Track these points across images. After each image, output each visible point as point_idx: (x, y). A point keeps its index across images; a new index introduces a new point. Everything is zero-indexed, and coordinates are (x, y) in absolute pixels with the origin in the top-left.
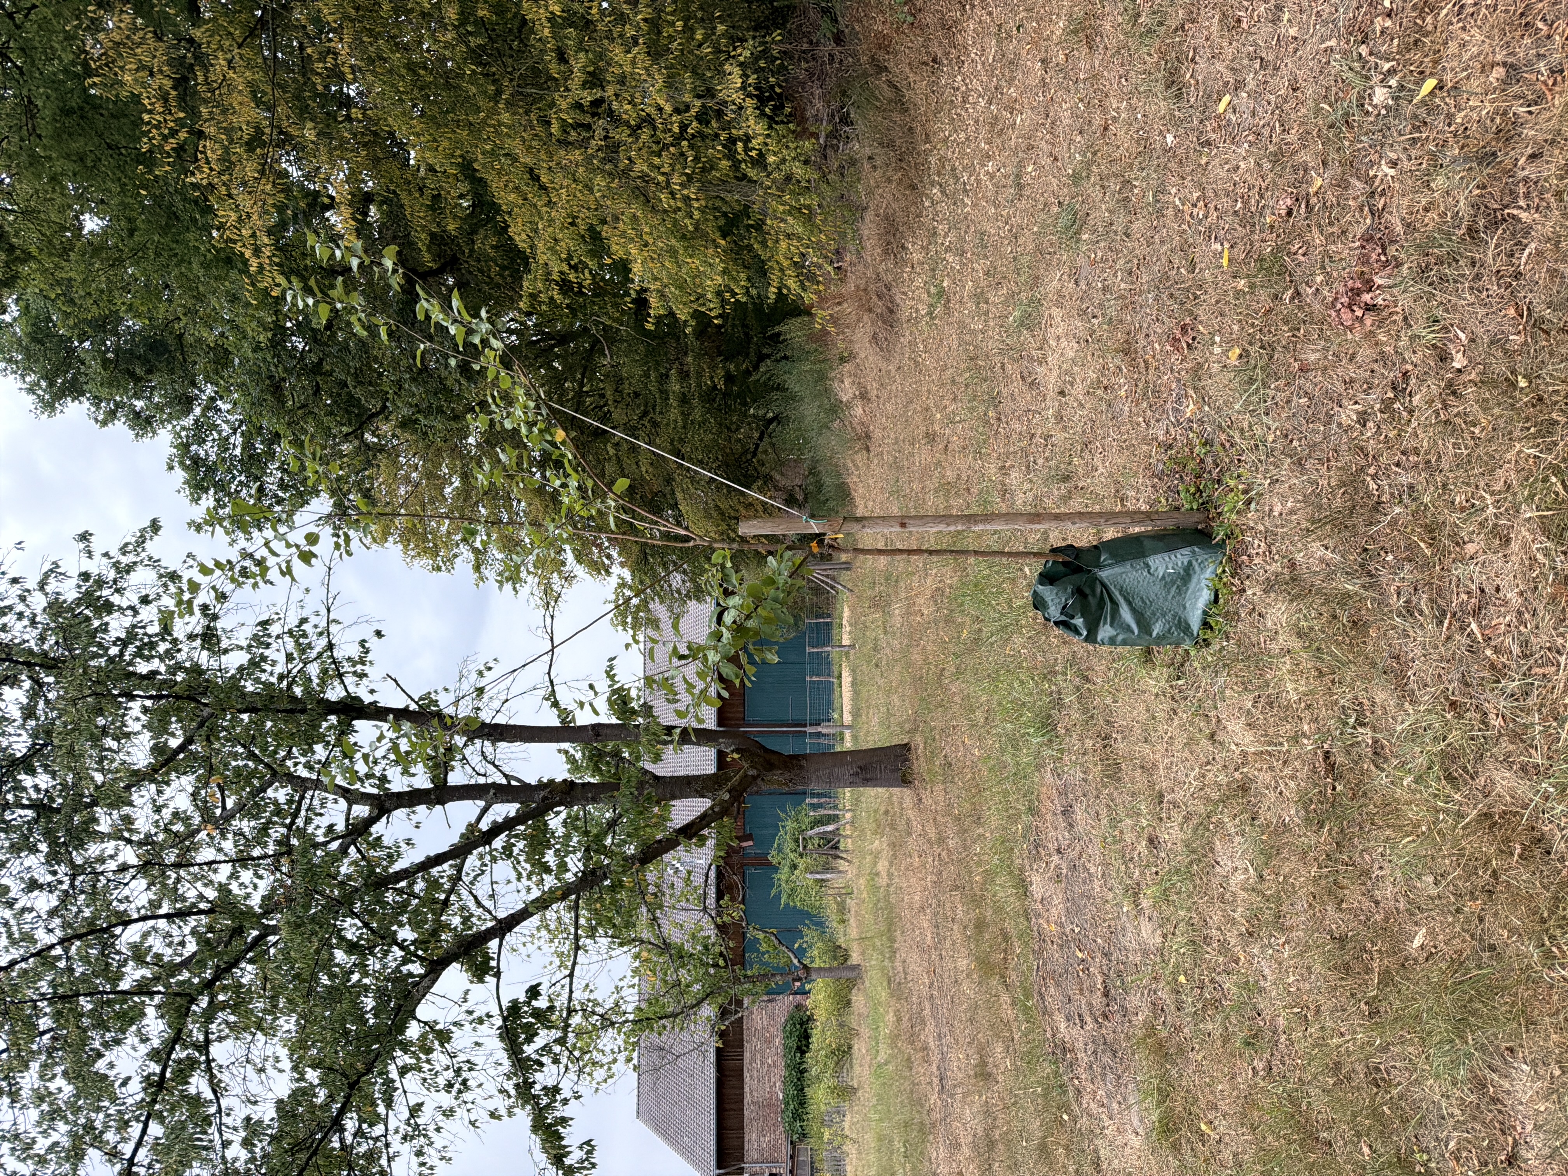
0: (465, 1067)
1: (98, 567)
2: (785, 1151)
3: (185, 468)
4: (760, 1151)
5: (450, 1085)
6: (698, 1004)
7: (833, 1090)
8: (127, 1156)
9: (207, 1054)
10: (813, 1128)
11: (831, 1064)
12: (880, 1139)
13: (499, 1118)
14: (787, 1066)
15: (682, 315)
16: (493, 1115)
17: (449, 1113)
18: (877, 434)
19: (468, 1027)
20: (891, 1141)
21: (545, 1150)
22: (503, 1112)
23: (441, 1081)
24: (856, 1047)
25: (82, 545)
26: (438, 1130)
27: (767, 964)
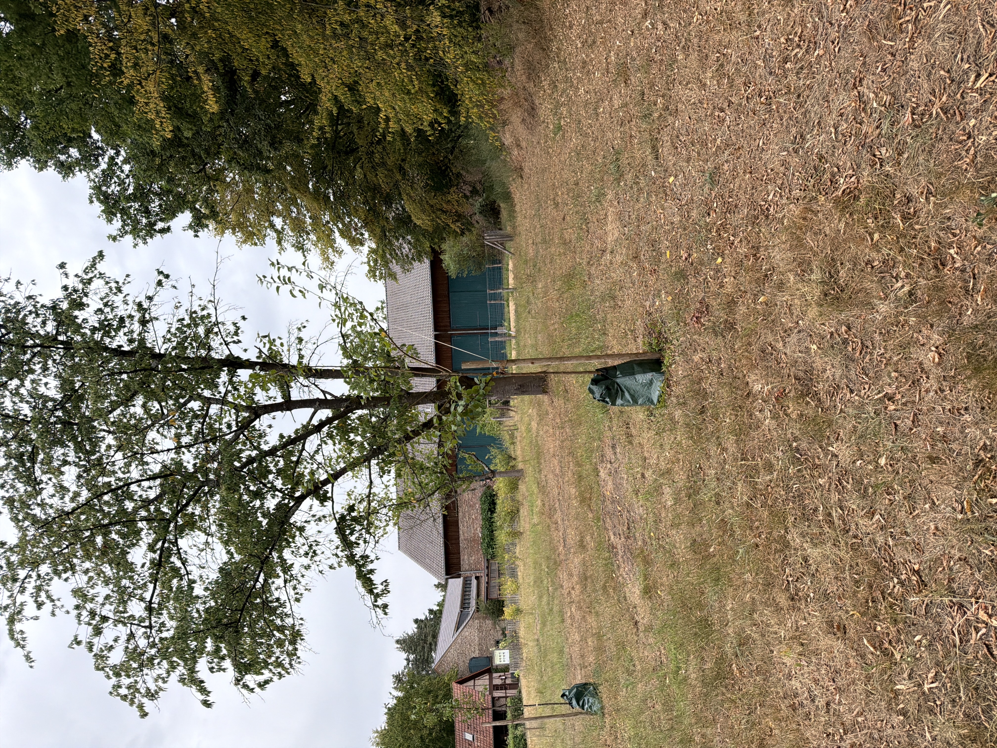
0: (314, 544)
1: (73, 282)
2: (483, 564)
3: (101, 202)
4: (470, 564)
5: (307, 554)
6: (433, 493)
7: (509, 534)
8: (148, 599)
9: (177, 546)
10: (499, 552)
11: (508, 519)
12: (535, 563)
13: (334, 568)
14: (483, 519)
15: (409, 129)
16: (331, 567)
17: (308, 567)
18: (526, 170)
19: (312, 522)
20: (541, 565)
21: (364, 587)
22: (336, 565)
23: (302, 552)
24: (521, 511)
25: (61, 271)
26: (303, 576)
27: (471, 471)
